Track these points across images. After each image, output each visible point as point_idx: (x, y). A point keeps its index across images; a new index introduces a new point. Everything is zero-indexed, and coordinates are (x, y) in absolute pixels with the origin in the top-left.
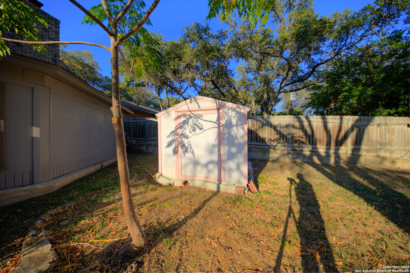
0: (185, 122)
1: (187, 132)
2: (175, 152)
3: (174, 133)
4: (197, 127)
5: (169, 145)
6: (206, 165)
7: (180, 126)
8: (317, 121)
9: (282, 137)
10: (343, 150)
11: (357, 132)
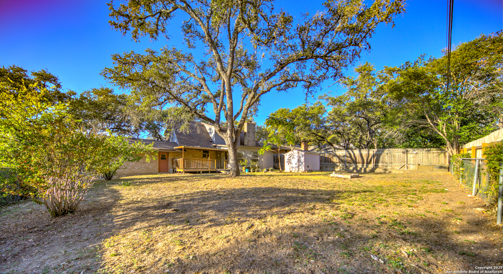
0: (291, 156)
1: (291, 159)
2: (288, 164)
3: (288, 159)
4: (293, 158)
5: (287, 162)
6: (295, 168)
7: (290, 157)
8: (357, 152)
9: (342, 161)
10: (371, 166)
11: (377, 157)
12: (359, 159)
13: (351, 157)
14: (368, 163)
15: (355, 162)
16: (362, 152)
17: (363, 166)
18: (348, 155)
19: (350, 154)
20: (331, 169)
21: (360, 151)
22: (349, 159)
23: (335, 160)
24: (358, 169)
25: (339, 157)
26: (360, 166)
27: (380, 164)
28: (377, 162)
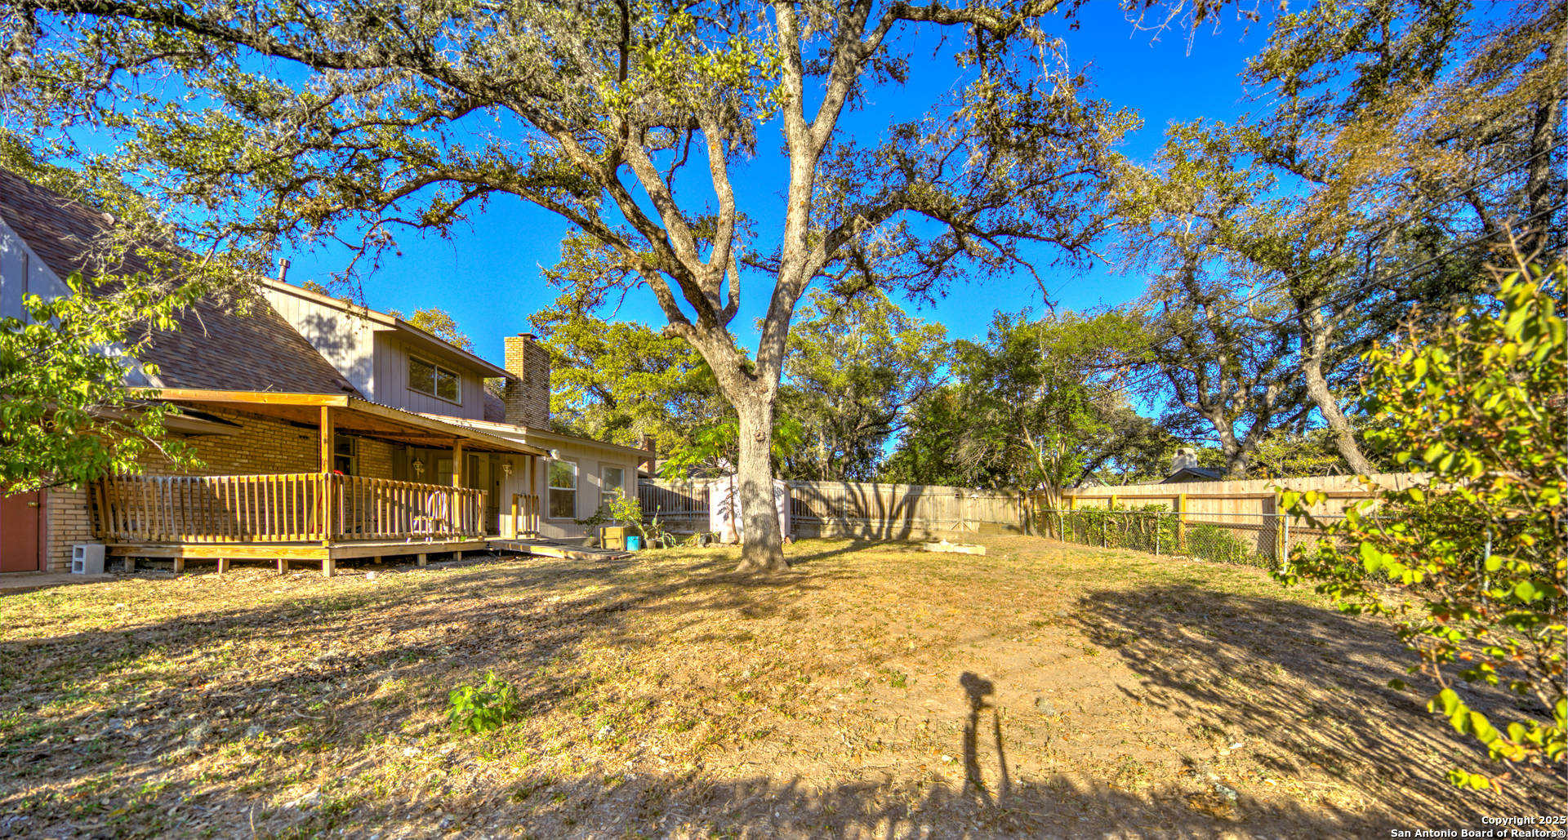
2: (726, 518)
3: (723, 502)
5: (719, 512)
8: (868, 490)
9: (836, 513)
10: (899, 525)
11: (911, 501)
12: (873, 509)
13: (856, 503)
14: (893, 518)
15: (864, 515)
16: (881, 490)
17: (882, 523)
18: (849, 497)
19: (852, 493)
20: (811, 532)
21: (876, 488)
22: (853, 507)
23: (818, 507)
24: (875, 531)
25: (827, 502)
26: (875, 524)
27: (916, 520)
28: (910, 515)
